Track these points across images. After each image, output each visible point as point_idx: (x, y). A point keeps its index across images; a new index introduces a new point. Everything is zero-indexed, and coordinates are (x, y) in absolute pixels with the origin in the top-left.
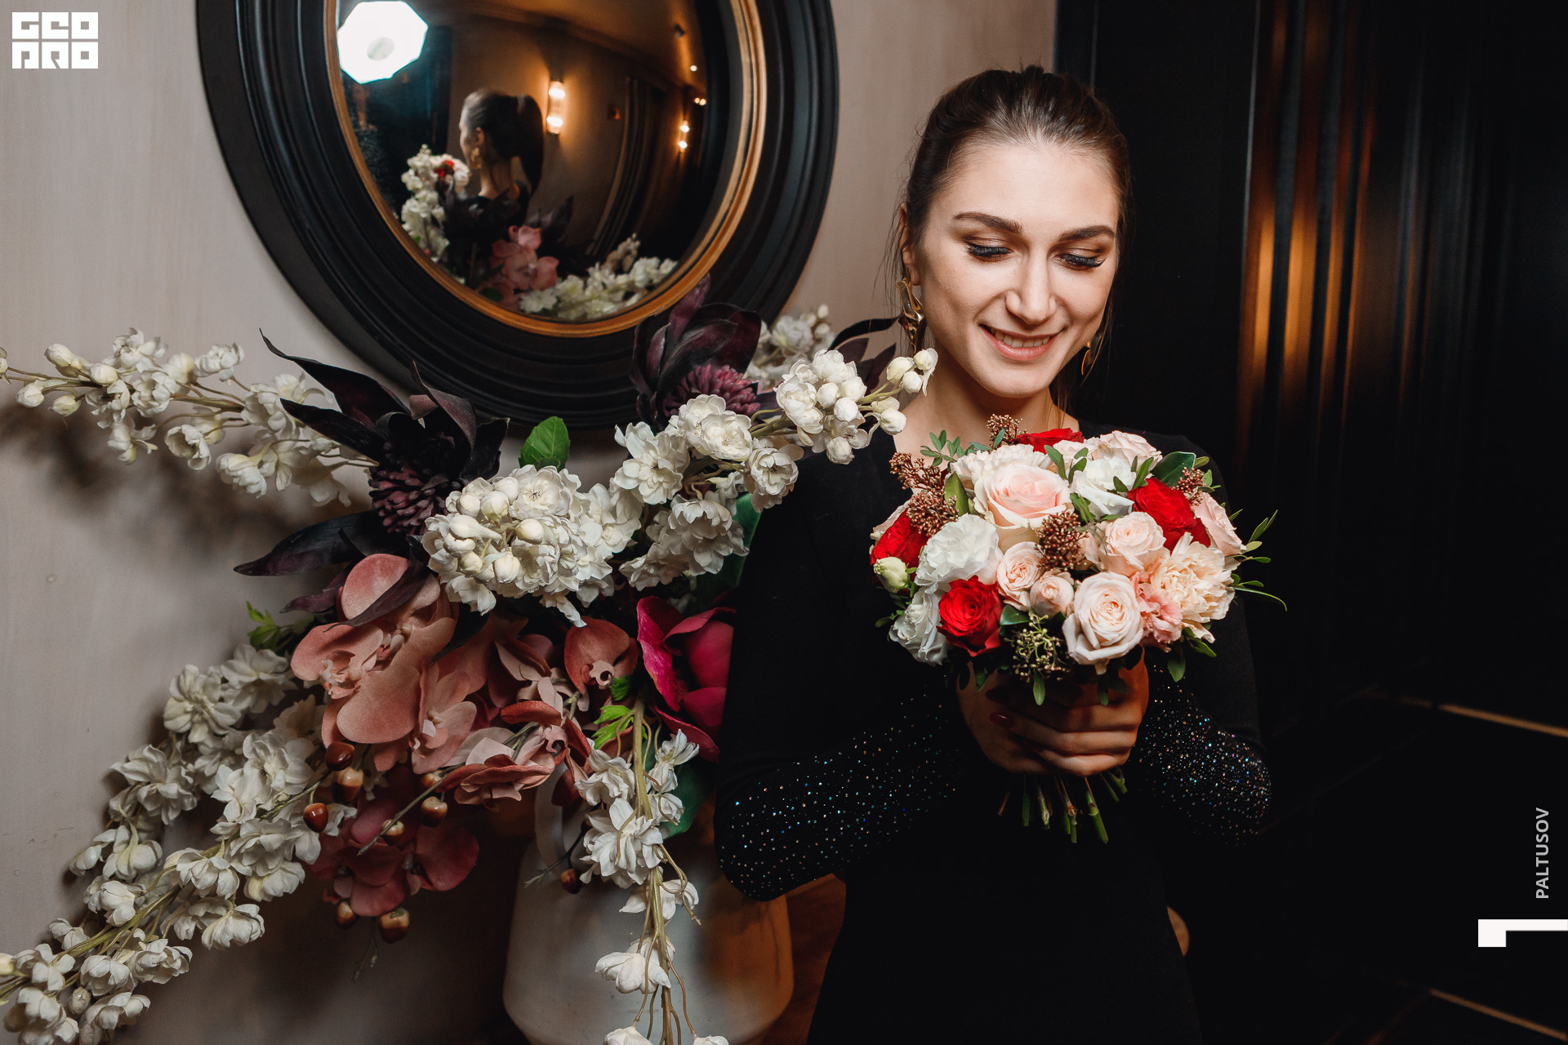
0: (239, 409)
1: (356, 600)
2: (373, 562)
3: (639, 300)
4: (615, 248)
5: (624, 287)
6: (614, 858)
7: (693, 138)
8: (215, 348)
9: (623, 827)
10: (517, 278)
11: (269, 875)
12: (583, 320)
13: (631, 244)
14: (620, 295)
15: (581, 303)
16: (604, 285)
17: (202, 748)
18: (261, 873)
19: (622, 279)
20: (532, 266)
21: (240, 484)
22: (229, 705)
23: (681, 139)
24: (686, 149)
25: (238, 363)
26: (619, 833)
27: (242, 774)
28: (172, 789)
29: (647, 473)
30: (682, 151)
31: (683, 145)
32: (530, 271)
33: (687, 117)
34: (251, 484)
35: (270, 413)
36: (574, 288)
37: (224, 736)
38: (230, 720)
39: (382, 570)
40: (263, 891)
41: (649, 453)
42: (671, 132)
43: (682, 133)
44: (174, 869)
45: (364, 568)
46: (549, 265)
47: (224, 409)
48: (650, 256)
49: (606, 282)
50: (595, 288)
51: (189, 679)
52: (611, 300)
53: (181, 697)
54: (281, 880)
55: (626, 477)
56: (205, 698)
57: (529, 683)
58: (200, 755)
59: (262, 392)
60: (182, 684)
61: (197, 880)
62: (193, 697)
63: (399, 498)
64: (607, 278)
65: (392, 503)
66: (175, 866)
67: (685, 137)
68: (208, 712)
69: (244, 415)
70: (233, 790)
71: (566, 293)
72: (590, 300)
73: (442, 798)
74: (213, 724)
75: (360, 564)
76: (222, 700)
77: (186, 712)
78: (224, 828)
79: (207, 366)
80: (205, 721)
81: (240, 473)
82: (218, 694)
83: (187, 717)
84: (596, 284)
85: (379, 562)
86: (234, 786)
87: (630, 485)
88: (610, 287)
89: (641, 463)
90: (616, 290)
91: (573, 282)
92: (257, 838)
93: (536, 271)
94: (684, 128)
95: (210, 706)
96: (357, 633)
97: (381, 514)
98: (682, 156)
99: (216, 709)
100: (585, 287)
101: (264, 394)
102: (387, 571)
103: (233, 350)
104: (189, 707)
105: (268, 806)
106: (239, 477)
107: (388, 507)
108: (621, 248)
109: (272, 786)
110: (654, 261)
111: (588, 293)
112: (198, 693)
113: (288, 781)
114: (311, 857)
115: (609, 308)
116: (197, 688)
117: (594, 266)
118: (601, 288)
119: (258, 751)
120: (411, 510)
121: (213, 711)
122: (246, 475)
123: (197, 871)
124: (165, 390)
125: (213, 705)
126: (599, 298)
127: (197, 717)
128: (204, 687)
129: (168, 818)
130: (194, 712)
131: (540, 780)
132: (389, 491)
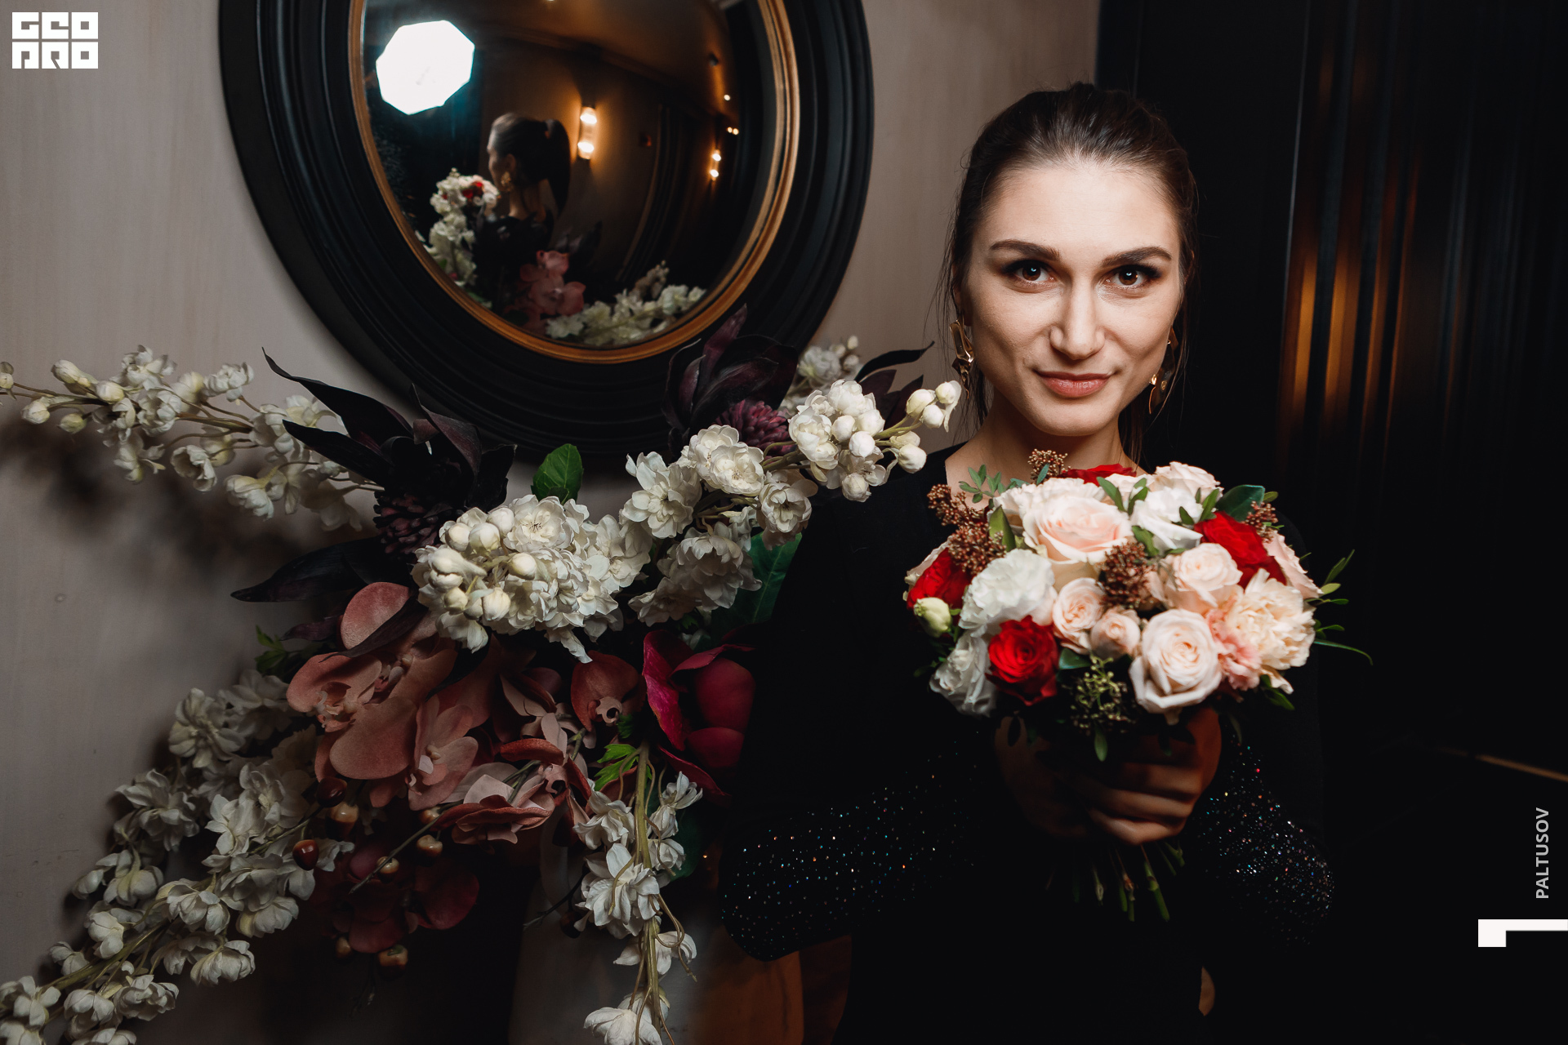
0: (247, 430)
1: (354, 632)
2: (375, 590)
3: (666, 327)
4: (644, 275)
5: (652, 314)
6: (608, 906)
7: (722, 167)
8: (225, 367)
9: (619, 875)
10: (543, 302)
11: (261, 910)
12: (610, 347)
13: (660, 271)
14: (648, 322)
15: (608, 329)
16: (631, 311)
17: (206, 773)
18: (252, 908)
19: (650, 306)
20: (559, 290)
21: (246, 506)
22: (233, 731)
23: (713, 168)
24: (718, 178)
25: (247, 383)
26: (614, 881)
27: (237, 805)
28: (173, 815)
29: (656, 506)
30: (714, 179)
31: (714, 173)
32: (557, 297)
33: (719, 147)
34: (258, 507)
35: (278, 434)
36: (601, 314)
37: (228, 762)
38: (231, 746)
39: (383, 599)
40: (254, 927)
41: (659, 484)
42: (705, 161)
43: (714, 161)
44: (164, 902)
45: (365, 596)
46: (575, 291)
47: (233, 430)
48: (678, 284)
49: (633, 308)
50: (622, 314)
51: (195, 703)
52: (638, 327)
53: (187, 722)
54: (276, 915)
55: (634, 509)
56: (209, 723)
57: (533, 718)
58: (204, 781)
59: (270, 413)
60: (187, 708)
61: (184, 915)
62: (197, 721)
63: (401, 525)
64: (634, 304)
65: (394, 530)
66: (166, 899)
67: (716, 166)
68: (213, 737)
69: (252, 436)
70: (228, 821)
71: (594, 319)
72: (617, 327)
73: (438, 838)
74: (215, 749)
75: (360, 593)
76: (226, 725)
77: (191, 737)
78: (216, 861)
79: (215, 384)
80: (208, 747)
81: (246, 495)
82: (222, 720)
83: (192, 742)
84: (623, 310)
85: (380, 590)
86: (228, 817)
87: (639, 517)
88: (637, 314)
89: (650, 495)
90: (643, 316)
91: (600, 308)
92: (248, 873)
93: (562, 296)
94: (716, 157)
95: (215, 731)
96: (358, 661)
97: (383, 541)
98: (713, 184)
99: (220, 735)
100: (612, 313)
101: (272, 415)
102: (389, 601)
103: (242, 370)
104: (194, 731)
105: (261, 840)
106: (245, 499)
107: (390, 534)
108: (650, 274)
109: (266, 818)
110: (682, 289)
111: (615, 319)
112: (203, 717)
113: (283, 814)
114: (305, 893)
115: (635, 335)
116: (202, 712)
117: (621, 292)
118: (628, 314)
119: (254, 781)
120: (412, 538)
121: (217, 736)
122: (252, 498)
123: (185, 905)
124: (170, 410)
125: (217, 730)
126: (626, 324)
127: (201, 743)
128: (209, 712)
129: (169, 844)
130: (198, 737)
131: (539, 821)
132: (392, 518)
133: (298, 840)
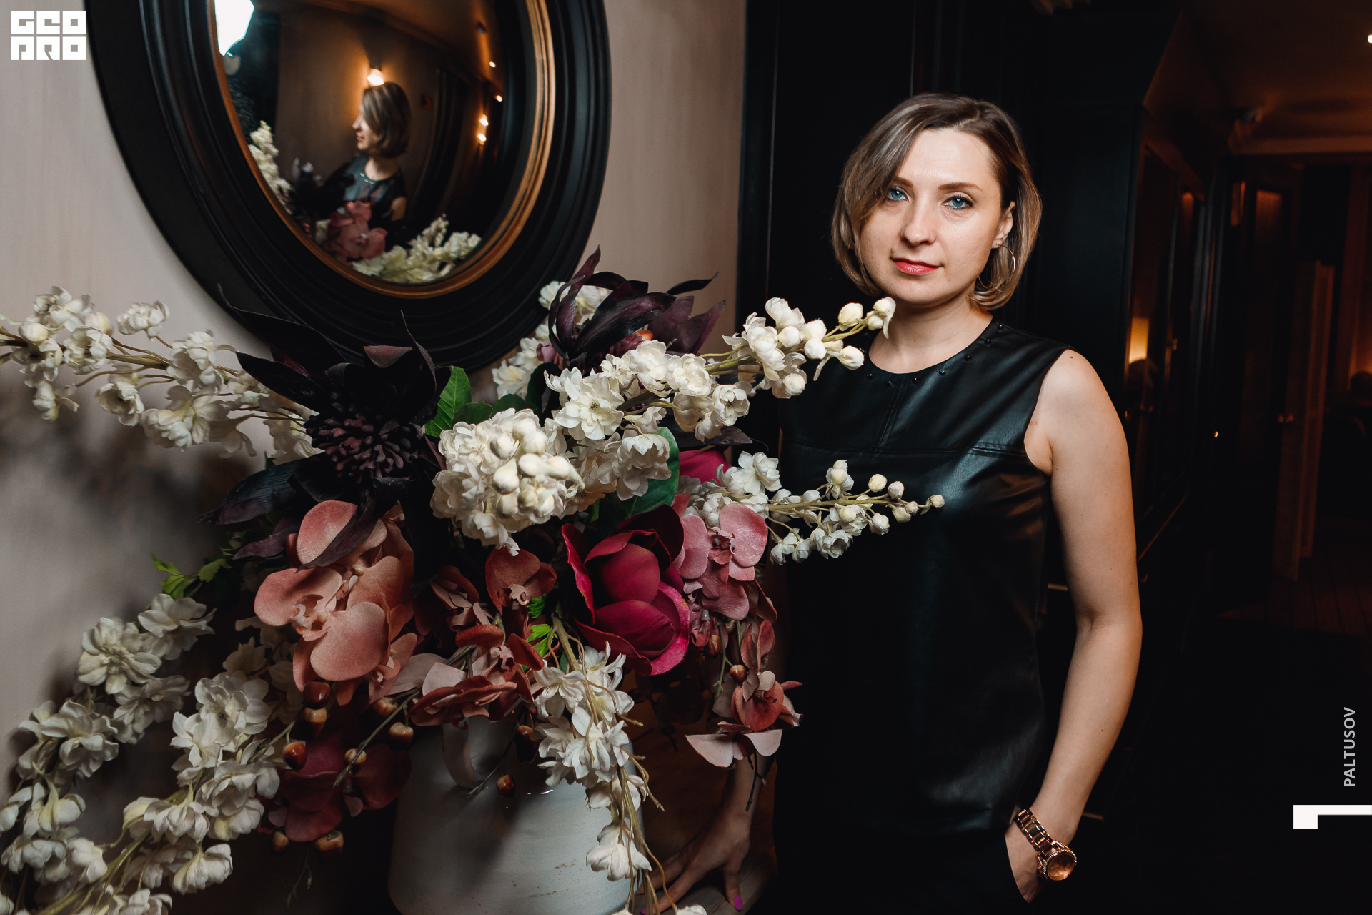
0: (163, 366)
1: (310, 546)
2: (323, 508)
3: (451, 271)
4: (428, 225)
5: (439, 258)
6: (587, 763)
7: (490, 132)
8: (134, 306)
9: (587, 732)
10: (349, 247)
11: (235, 815)
12: (407, 286)
13: (441, 223)
14: (437, 264)
15: (404, 271)
16: (424, 255)
17: (120, 699)
18: (226, 812)
19: (438, 252)
20: (364, 236)
21: (170, 438)
22: (149, 654)
23: (481, 132)
24: (486, 142)
25: (163, 321)
26: (586, 738)
27: (198, 720)
28: (96, 741)
29: (586, 413)
30: (482, 143)
31: (482, 138)
32: (363, 241)
33: (487, 112)
34: (181, 438)
35: (201, 368)
36: (398, 259)
37: (145, 684)
38: (149, 669)
39: (331, 516)
40: (230, 830)
41: (586, 395)
42: (474, 125)
43: (482, 126)
44: (140, 820)
45: (315, 514)
46: (378, 235)
47: (147, 366)
48: (461, 231)
49: (426, 252)
50: (417, 257)
51: (105, 632)
52: (430, 270)
53: (96, 651)
54: (246, 820)
55: (566, 416)
56: (124, 649)
57: (460, 610)
58: (117, 705)
59: (190, 348)
60: (97, 637)
61: (175, 827)
62: (110, 649)
63: (355, 444)
64: (427, 249)
65: (348, 448)
66: (143, 816)
67: (484, 131)
68: (128, 662)
69: (170, 371)
70: (192, 736)
71: (392, 262)
72: (411, 269)
73: (407, 724)
74: (133, 674)
75: (311, 512)
76: (142, 649)
77: (102, 665)
78: (190, 774)
79: (135, 322)
80: (123, 672)
81: (170, 427)
82: (137, 645)
83: (104, 670)
84: (418, 254)
85: (329, 508)
86: (192, 731)
87: (570, 424)
88: (429, 258)
89: (579, 404)
90: (433, 261)
91: (398, 251)
92: (229, 780)
93: (367, 240)
94: (484, 121)
95: (130, 656)
96: (316, 575)
97: (335, 459)
98: (481, 148)
99: (137, 660)
100: (409, 255)
101: (194, 350)
102: (336, 516)
103: (158, 308)
104: (106, 659)
105: (231, 747)
106: (169, 431)
107: (344, 452)
108: (434, 226)
109: (235, 727)
110: (465, 235)
111: (410, 262)
112: (116, 645)
113: (248, 721)
114: (270, 792)
115: (427, 277)
116: (114, 640)
117: (416, 238)
118: (421, 258)
120: (367, 454)
121: (133, 661)
122: (176, 429)
123: (175, 817)
124: (103, 347)
125: (132, 655)
126: (420, 267)
127: (114, 669)
128: (123, 639)
130: (112, 663)
131: (494, 696)
132: (343, 438)
133: (285, 743)
